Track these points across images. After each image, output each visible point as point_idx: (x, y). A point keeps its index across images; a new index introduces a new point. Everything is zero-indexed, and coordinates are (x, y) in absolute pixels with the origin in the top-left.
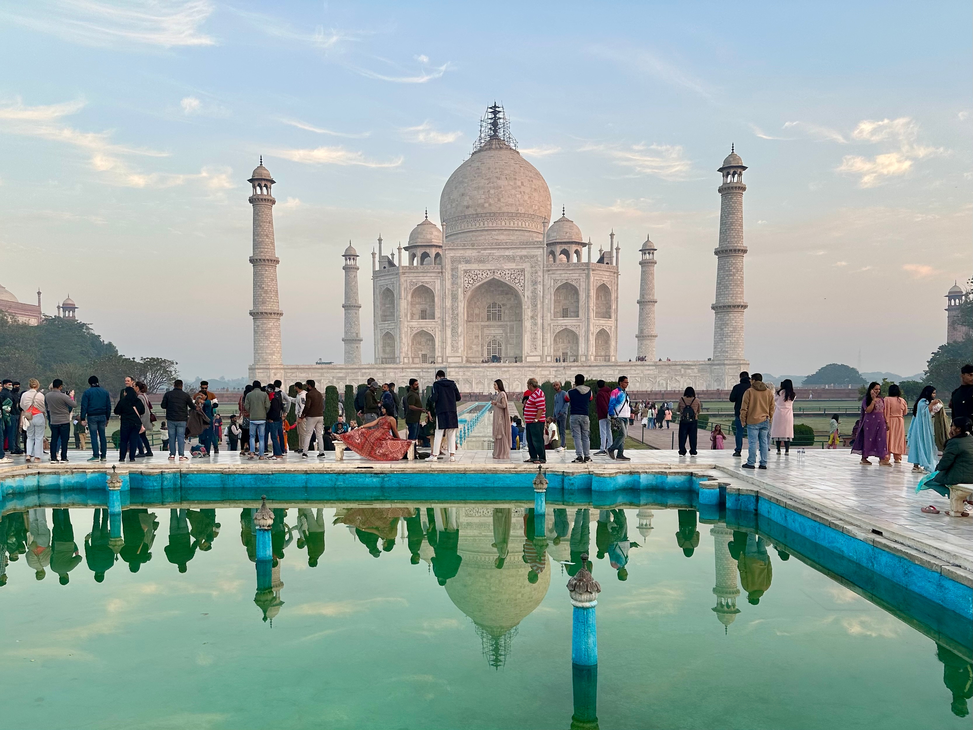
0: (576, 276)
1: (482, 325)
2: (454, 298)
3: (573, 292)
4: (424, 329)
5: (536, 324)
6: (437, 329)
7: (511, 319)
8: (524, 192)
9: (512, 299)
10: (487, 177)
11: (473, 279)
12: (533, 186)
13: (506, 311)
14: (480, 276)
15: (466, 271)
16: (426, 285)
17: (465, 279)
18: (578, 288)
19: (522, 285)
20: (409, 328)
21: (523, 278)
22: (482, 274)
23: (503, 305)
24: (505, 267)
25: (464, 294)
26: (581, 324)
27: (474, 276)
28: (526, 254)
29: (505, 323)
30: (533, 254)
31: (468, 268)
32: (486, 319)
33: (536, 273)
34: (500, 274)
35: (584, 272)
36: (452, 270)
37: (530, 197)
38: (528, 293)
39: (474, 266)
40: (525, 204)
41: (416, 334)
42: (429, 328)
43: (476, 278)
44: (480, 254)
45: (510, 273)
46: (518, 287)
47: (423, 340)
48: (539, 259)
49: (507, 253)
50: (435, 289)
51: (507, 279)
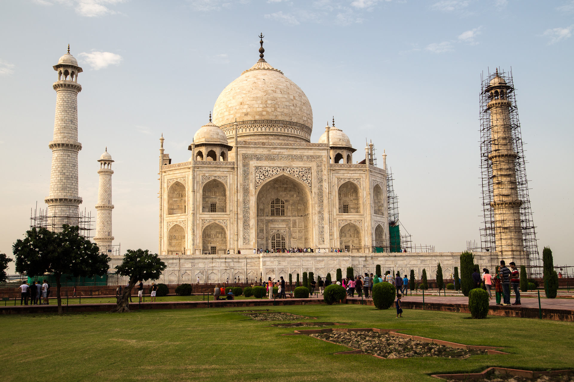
0: (356, 176)
1: (266, 220)
2: (246, 191)
3: (352, 190)
4: (217, 222)
5: (323, 219)
6: (228, 222)
7: (294, 214)
8: (296, 105)
9: (295, 196)
10: (263, 90)
11: (263, 175)
12: (303, 101)
13: (289, 207)
14: (271, 172)
15: (257, 168)
16: (219, 180)
17: (257, 175)
18: (359, 186)
19: (309, 182)
20: (201, 221)
21: (310, 175)
22: (273, 171)
23: (287, 201)
24: (294, 165)
25: (256, 188)
26: (363, 219)
27: (264, 172)
28: (312, 154)
29: (288, 218)
30: (319, 154)
31: (259, 165)
32: (270, 214)
33: (322, 171)
34: (289, 171)
35: (364, 173)
36: (244, 166)
37: (301, 110)
38: (315, 190)
39: (264, 163)
40: (297, 115)
41: (207, 227)
42: (221, 221)
43: (266, 174)
44: (271, 153)
45: (298, 170)
46: (305, 184)
47: (213, 232)
48: (324, 159)
49: (295, 152)
50: (226, 183)
51: (296, 176)
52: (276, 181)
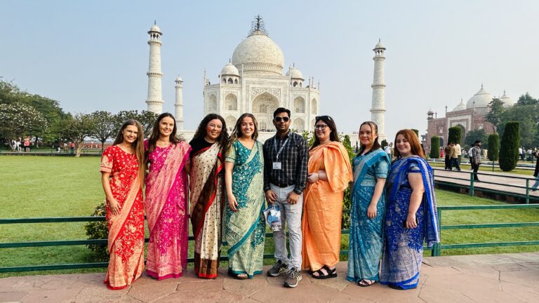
0: (304, 94)
1: (257, 115)
2: (247, 100)
3: (302, 101)
11: (256, 92)
13: (269, 109)
14: (260, 90)
16: (234, 94)
17: (253, 92)
18: (304, 99)
19: (279, 96)
20: (224, 114)
21: (280, 93)
23: (268, 105)
24: (272, 87)
25: (252, 99)
26: (306, 116)
28: (281, 82)
29: (268, 114)
30: (284, 82)
31: (254, 86)
32: (260, 112)
33: (286, 91)
34: (269, 90)
35: (308, 92)
36: (246, 87)
38: (282, 100)
39: (257, 86)
44: (260, 80)
45: (274, 90)
47: (230, 120)
48: (288, 84)
49: (273, 81)
50: (237, 95)
51: (272, 93)
52: (262, 95)
